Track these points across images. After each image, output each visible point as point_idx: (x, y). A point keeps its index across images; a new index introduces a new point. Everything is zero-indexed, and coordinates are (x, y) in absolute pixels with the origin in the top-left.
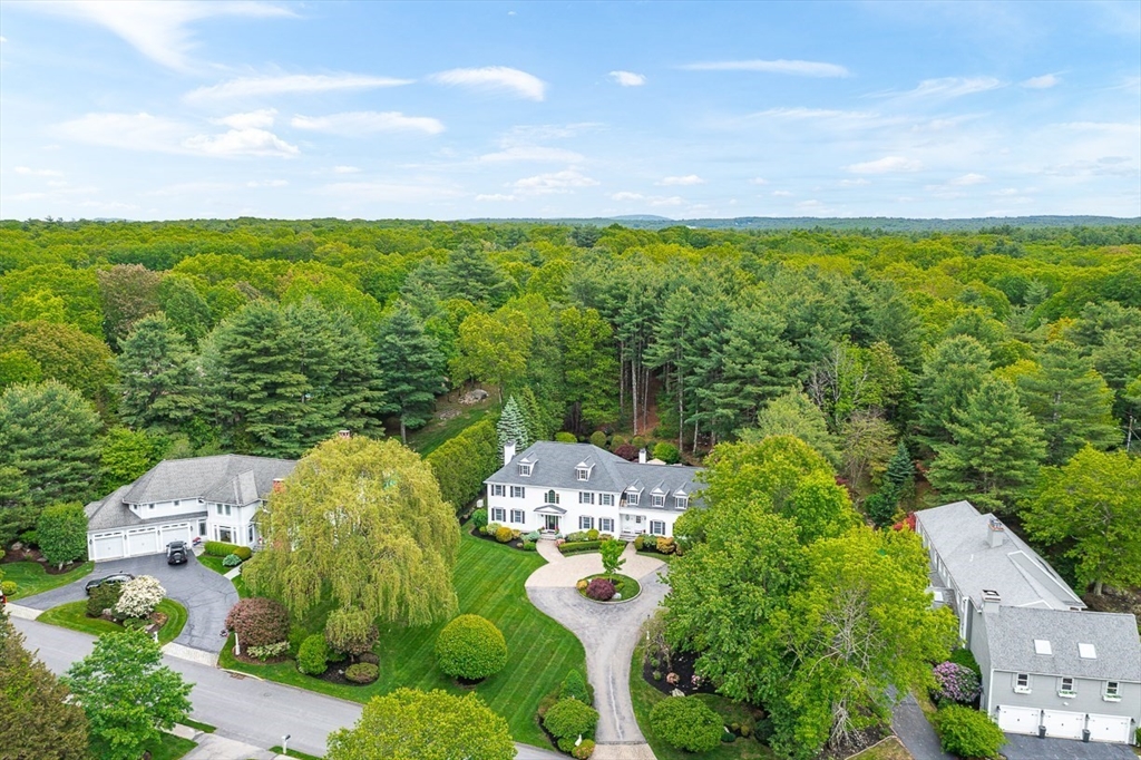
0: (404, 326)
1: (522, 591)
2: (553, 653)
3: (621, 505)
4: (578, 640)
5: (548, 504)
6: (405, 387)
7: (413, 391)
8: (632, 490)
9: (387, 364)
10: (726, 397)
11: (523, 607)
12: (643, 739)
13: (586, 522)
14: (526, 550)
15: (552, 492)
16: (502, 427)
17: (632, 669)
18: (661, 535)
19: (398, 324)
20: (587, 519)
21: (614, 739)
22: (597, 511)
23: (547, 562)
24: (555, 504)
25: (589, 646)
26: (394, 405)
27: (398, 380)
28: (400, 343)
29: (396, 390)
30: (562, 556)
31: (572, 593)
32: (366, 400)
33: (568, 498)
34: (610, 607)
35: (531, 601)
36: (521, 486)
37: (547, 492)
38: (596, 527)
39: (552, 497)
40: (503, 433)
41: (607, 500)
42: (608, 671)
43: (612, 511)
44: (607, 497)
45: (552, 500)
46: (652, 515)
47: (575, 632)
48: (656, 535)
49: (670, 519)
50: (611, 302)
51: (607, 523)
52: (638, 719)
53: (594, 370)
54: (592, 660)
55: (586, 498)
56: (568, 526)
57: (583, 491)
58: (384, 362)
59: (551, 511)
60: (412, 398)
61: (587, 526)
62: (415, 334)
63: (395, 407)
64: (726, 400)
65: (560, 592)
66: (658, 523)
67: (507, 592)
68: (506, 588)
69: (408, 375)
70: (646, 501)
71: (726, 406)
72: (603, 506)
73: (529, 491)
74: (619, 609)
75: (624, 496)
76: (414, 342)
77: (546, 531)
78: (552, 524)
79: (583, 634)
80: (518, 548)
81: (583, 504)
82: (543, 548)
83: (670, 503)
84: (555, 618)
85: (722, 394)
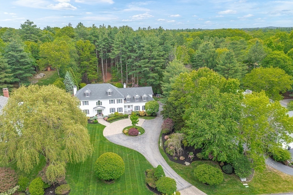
0: (16, 48)
1: (105, 139)
2: (133, 159)
3: (125, 103)
4: (138, 152)
5: (98, 106)
6: (20, 72)
7: (24, 73)
8: (128, 97)
9: (11, 63)
10: (145, 64)
11: (109, 144)
12: (190, 184)
13: (112, 110)
14: (95, 123)
15: (99, 101)
16: (66, 82)
17: (165, 159)
18: (138, 111)
19: (13, 47)
20: (113, 109)
21: (181, 188)
22: (116, 106)
23: (106, 126)
24: (101, 106)
25: (144, 154)
26: (17, 79)
27: (17, 69)
28: (16, 55)
29: (17, 73)
30: (109, 123)
31: (122, 135)
32: (6, 77)
33: (106, 103)
34: (140, 137)
35: (111, 141)
36: (87, 101)
37: (97, 101)
38: (116, 111)
39: (99, 103)
40: (67, 84)
41: (119, 101)
42: (157, 161)
43: (122, 105)
44: (119, 100)
45: (99, 104)
46: (135, 105)
47: (134, 149)
48: (137, 111)
49: (141, 105)
50: (93, 38)
51: (120, 109)
52: (182, 177)
53: (91, 61)
54: (149, 159)
55: (112, 102)
56: (106, 113)
57: (111, 99)
58: (10, 62)
59: (99, 108)
60: (24, 76)
61: (113, 111)
62: (21, 51)
63: (17, 80)
64: (146, 65)
65: (118, 135)
66: (137, 107)
67: (99, 140)
68: (97, 138)
69: (21, 67)
70: (133, 100)
71: (145, 67)
72: (118, 104)
73: (90, 102)
74: (143, 138)
75: (125, 100)
76: (22, 54)
77: (98, 115)
78: (100, 112)
79: (138, 149)
80: (91, 123)
81: (111, 104)
82: (101, 121)
83: (141, 99)
84: (123, 146)
85: (143, 64)
